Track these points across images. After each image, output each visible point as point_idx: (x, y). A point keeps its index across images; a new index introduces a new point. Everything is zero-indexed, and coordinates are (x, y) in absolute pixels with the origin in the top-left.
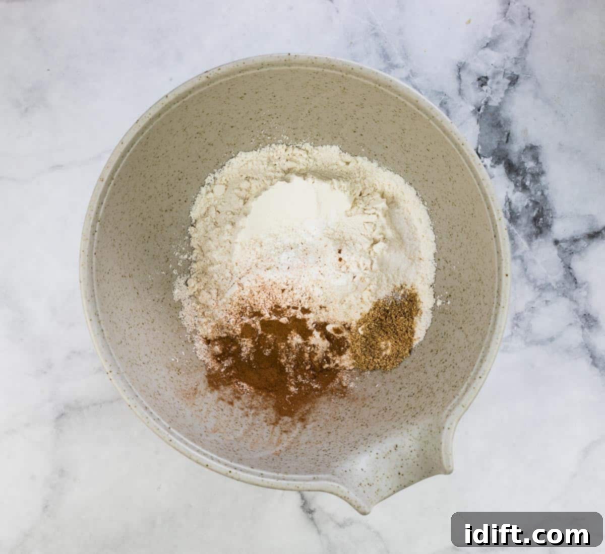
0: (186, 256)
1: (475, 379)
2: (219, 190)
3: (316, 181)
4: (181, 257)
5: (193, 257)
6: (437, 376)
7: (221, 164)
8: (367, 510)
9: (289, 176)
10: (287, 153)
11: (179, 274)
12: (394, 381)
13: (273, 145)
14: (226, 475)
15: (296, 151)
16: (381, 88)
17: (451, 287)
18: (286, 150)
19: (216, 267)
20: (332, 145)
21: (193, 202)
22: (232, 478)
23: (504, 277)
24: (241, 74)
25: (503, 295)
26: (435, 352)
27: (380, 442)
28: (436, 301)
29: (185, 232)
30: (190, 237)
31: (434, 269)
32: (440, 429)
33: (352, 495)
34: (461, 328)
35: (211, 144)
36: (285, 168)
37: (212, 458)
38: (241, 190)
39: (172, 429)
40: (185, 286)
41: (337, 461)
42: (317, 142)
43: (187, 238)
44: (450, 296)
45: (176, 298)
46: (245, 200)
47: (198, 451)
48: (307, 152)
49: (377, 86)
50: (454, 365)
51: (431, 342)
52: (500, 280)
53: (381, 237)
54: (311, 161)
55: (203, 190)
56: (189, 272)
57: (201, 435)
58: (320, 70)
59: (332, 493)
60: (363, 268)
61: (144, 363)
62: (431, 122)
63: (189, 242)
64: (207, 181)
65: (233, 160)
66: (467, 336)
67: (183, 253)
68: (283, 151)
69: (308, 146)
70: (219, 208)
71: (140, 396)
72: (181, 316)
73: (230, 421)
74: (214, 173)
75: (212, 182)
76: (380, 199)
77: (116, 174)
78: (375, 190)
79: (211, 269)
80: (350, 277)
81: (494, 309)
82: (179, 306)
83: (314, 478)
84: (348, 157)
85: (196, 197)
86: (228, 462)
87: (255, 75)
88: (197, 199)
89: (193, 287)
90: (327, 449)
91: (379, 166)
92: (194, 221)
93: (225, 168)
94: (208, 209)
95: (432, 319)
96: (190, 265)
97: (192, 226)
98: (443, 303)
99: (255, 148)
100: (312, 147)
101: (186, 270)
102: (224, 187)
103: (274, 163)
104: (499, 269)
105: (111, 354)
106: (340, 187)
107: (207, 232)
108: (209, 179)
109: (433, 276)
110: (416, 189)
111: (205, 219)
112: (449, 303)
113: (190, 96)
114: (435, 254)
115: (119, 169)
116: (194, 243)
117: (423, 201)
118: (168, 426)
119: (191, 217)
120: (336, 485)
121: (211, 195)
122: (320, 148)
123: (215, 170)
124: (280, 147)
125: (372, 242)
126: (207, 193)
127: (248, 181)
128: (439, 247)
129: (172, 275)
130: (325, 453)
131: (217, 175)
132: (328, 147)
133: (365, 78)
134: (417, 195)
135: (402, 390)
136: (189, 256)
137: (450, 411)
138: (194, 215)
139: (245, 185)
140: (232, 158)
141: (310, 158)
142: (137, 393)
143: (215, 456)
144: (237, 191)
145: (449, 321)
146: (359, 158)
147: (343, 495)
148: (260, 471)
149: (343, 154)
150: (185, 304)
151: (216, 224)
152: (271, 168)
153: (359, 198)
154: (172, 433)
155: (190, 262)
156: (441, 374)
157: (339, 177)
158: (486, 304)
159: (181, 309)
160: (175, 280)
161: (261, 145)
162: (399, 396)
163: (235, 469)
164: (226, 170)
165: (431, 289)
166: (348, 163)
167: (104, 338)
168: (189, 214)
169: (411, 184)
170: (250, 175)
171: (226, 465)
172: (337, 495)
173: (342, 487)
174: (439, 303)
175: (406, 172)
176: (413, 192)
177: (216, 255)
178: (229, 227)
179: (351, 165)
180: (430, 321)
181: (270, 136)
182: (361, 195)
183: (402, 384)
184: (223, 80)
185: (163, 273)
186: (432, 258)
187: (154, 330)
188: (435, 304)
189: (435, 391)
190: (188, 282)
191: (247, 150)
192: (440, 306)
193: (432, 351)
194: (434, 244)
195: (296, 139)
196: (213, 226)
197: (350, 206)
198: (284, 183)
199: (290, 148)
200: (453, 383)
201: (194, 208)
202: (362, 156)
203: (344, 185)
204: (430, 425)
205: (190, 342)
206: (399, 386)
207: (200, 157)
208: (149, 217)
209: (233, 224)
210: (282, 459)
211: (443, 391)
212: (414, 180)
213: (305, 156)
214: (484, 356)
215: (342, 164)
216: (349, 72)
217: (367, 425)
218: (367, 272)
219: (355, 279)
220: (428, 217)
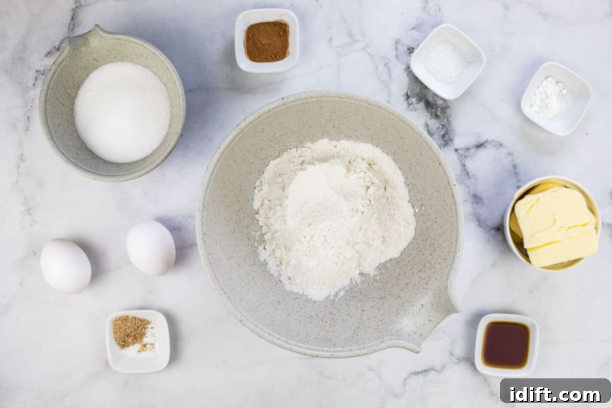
0: (259, 233)
1: (456, 252)
2: (266, 187)
3: (322, 164)
4: (257, 234)
5: (263, 231)
6: (431, 255)
7: (261, 172)
8: (419, 350)
9: (304, 166)
10: (298, 152)
11: (259, 244)
12: (406, 265)
13: (289, 151)
14: (330, 358)
15: (303, 149)
16: (344, 100)
17: (422, 199)
18: (297, 151)
19: (279, 234)
20: (323, 139)
21: (253, 199)
22: (334, 358)
23: (453, 187)
24: (259, 119)
25: (456, 197)
26: (424, 240)
27: (412, 305)
28: (415, 210)
29: (254, 219)
30: (258, 221)
31: (407, 191)
32: (446, 288)
33: (408, 344)
34: (436, 222)
35: (252, 163)
36: (300, 162)
37: (318, 350)
38: (278, 183)
39: (289, 341)
40: (264, 251)
41: (390, 326)
42: (313, 140)
43: (256, 222)
44: (422, 204)
45: (262, 259)
46: (283, 189)
47: (309, 349)
48: (310, 148)
49: (341, 99)
50: (439, 246)
51: (420, 235)
52: (451, 189)
53: (370, 183)
54: (314, 152)
55: (256, 191)
56: (264, 241)
57: (306, 337)
58: (304, 101)
59: (395, 347)
60: (366, 205)
61: (258, 306)
62: (380, 110)
63: (258, 224)
64: (257, 185)
65: (268, 167)
66: (441, 226)
67: (256, 231)
68: (295, 152)
69: (309, 144)
70: (269, 198)
71: (264, 329)
72: (268, 269)
73: (319, 322)
74: (259, 179)
75: (260, 184)
76: (362, 161)
77: (206, 203)
78: (357, 157)
79: (276, 235)
80: (360, 213)
81: (453, 207)
82: (265, 263)
83: (382, 342)
84: (334, 143)
85: (253, 196)
86: (328, 349)
87: (267, 117)
88: (255, 197)
89: (270, 249)
90: (382, 319)
91: (355, 142)
92: (257, 211)
93: (265, 174)
94: (263, 201)
95: (416, 221)
96: (263, 237)
97: (257, 213)
98: (419, 210)
99: (279, 156)
100: (311, 144)
101: (262, 241)
102: (268, 185)
103: (292, 161)
104: (449, 183)
105: (238, 310)
106: (336, 163)
107: (266, 214)
108: (258, 183)
109: (408, 195)
110: (381, 148)
111: (263, 207)
112: (423, 209)
113: (233, 143)
114: (405, 183)
115: (206, 200)
116: (261, 223)
117: (388, 154)
118: (286, 340)
119: (254, 209)
120: (396, 341)
121: (262, 192)
122: (316, 143)
123: (259, 177)
124: (293, 150)
125: (366, 188)
126: (259, 191)
127: (281, 177)
128: (406, 178)
129: (255, 247)
130: (381, 322)
131: (261, 179)
132: (321, 140)
133: (333, 97)
134: (383, 151)
135: (414, 269)
136: (261, 232)
137: (448, 275)
138: (256, 207)
139: (280, 179)
140: (267, 166)
141: (312, 151)
142: (262, 327)
143: (319, 348)
144: (276, 185)
145: (427, 220)
146: (341, 141)
147: (402, 346)
148: (349, 348)
149: (331, 142)
150: (268, 261)
151: (270, 208)
152: (292, 165)
153: (349, 165)
154: (290, 344)
155: (262, 235)
156: (433, 254)
157: (333, 157)
158: (447, 205)
159: (267, 265)
160: (257, 249)
161: (281, 153)
162: (413, 273)
163: (334, 352)
164: (266, 174)
165: (410, 204)
166: (335, 146)
167: (231, 302)
168: (253, 207)
169: (377, 146)
170: (280, 172)
171: (328, 351)
172: (399, 347)
173: (400, 342)
174: (417, 210)
175: (372, 140)
176: (381, 151)
177: (277, 227)
178: (279, 208)
179: (338, 147)
180: (415, 223)
181: (285, 146)
182: (349, 162)
183: (411, 265)
184: (250, 126)
185: (250, 247)
186: (404, 185)
187: (256, 283)
188: (415, 212)
189: (433, 264)
190: (266, 247)
191: (275, 159)
192: (418, 212)
193: (423, 240)
194: (403, 177)
195: (301, 143)
196: (269, 210)
197: (345, 171)
198: (303, 172)
199: (299, 149)
200: (444, 257)
201: (254, 203)
202: (342, 139)
203: (339, 160)
204: (438, 287)
205: (279, 282)
206: (410, 267)
207: (248, 173)
208: (231, 218)
209: (281, 205)
210: (358, 335)
211: (439, 263)
212: (378, 144)
213: (309, 150)
214: (457, 237)
215: (332, 148)
216: (321, 97)
217: (400, 297)
218: (369, 207)
219: (364, 214)
220: (393, 162)
